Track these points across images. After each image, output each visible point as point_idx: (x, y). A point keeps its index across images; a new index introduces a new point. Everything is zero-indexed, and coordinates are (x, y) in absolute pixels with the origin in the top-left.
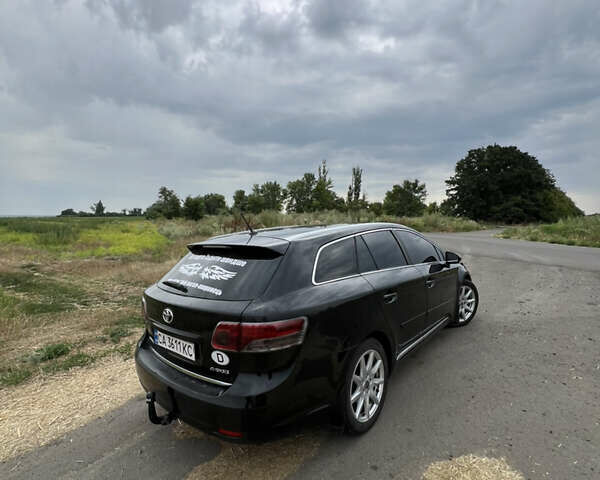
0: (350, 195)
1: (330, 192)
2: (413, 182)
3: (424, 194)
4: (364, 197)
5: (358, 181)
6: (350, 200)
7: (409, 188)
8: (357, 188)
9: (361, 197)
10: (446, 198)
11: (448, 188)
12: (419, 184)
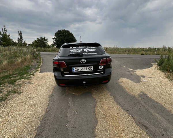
0: (18, 41)
1: (10, 39)
2: (44, 37)
3: (47, 41)
4: (24, 42)
5: (21, 36)
6: (19, 42)
7: (42, 39)
8: (21, 39)
9: (23, 42)
10: (53, 43)
11: (53, 40)
12: (46, 39)
